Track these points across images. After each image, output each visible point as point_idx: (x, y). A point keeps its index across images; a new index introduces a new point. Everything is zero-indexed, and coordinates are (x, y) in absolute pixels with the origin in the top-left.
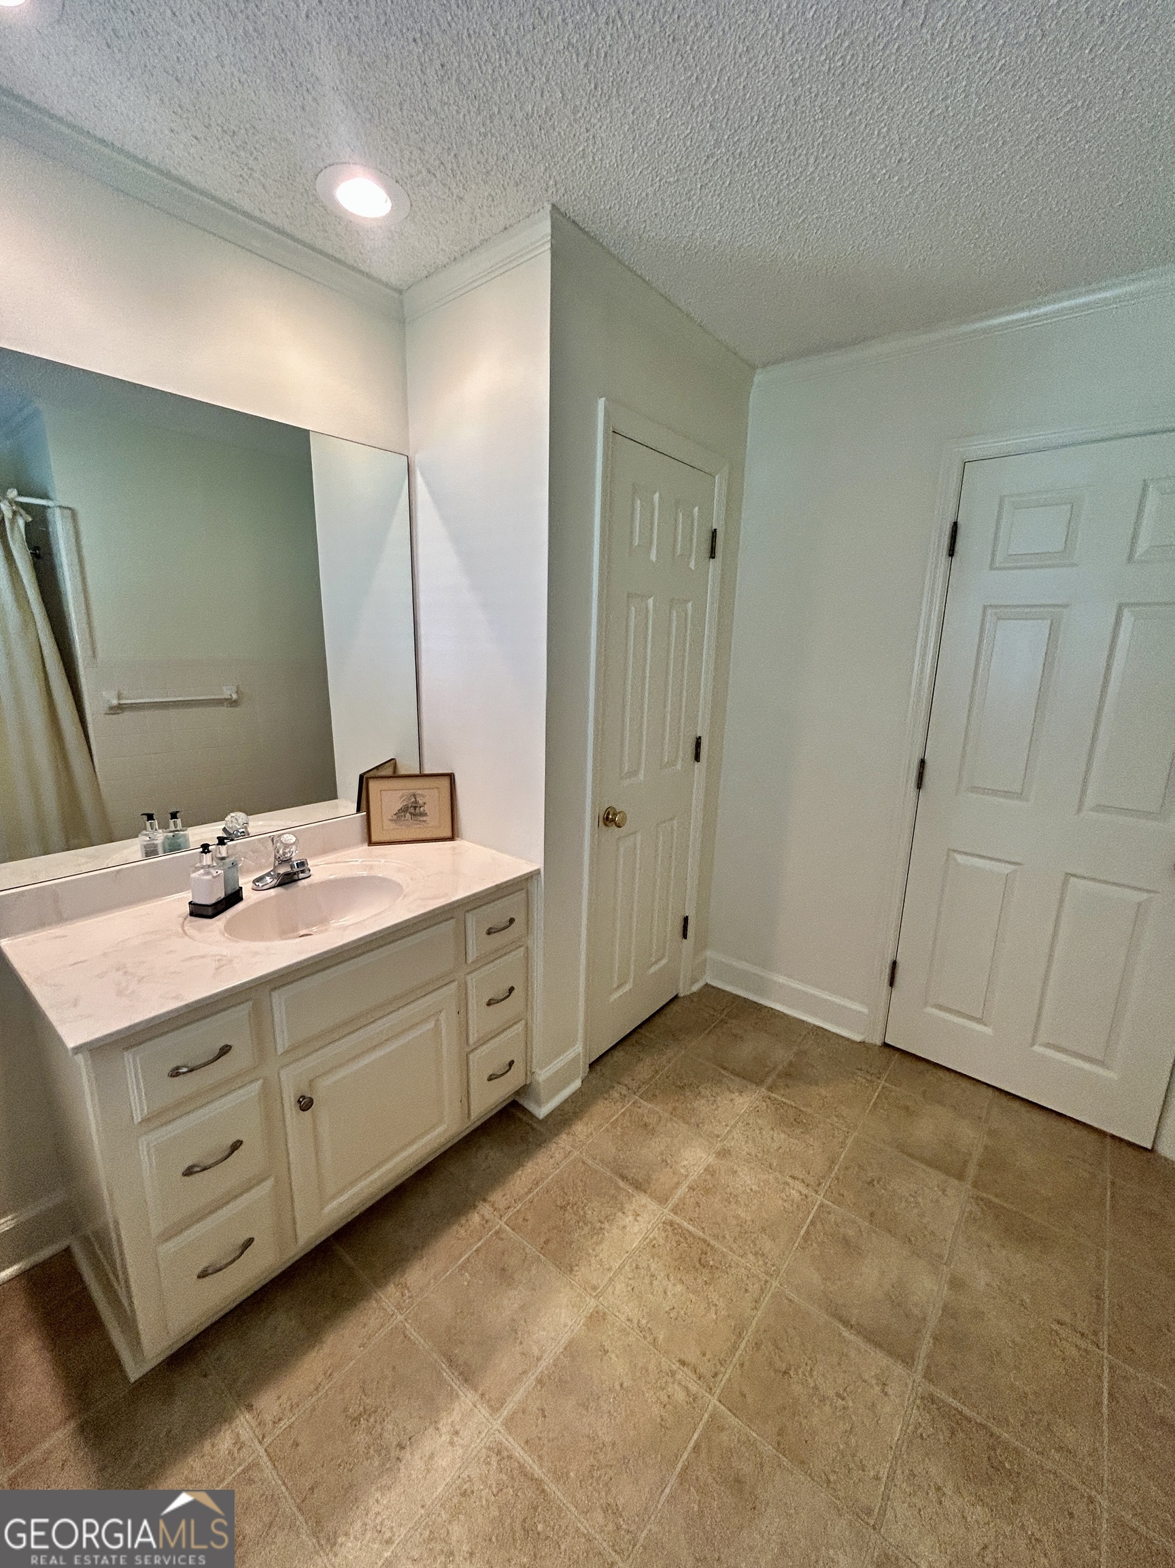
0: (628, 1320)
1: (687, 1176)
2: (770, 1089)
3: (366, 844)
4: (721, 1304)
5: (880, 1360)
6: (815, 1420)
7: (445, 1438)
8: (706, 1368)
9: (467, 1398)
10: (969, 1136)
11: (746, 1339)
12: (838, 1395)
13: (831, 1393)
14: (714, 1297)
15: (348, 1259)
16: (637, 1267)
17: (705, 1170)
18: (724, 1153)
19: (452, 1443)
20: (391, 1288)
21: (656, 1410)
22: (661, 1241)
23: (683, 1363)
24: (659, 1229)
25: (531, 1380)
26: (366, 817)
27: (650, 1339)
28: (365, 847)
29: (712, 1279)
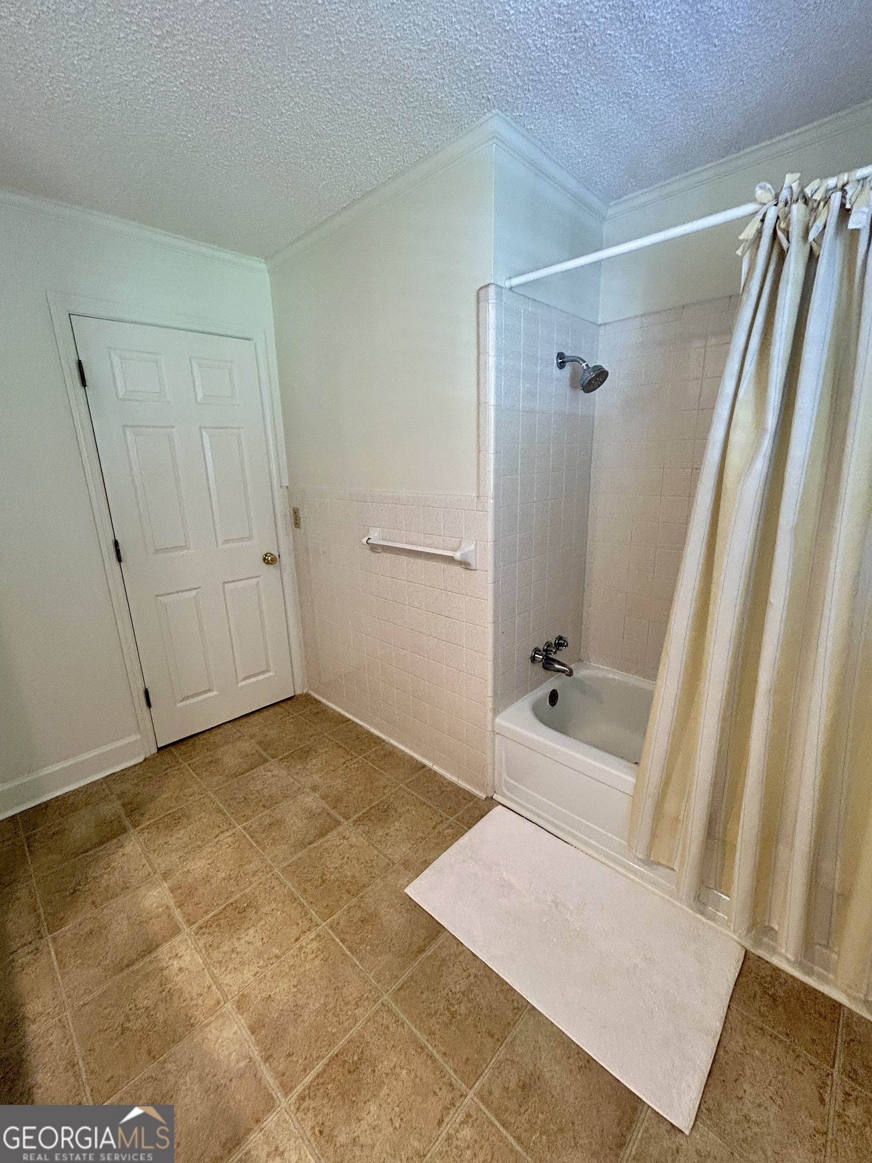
0: (255, 975)
1: (167, 907)
2: (135, 826)
4: (274, 906)
5: (332, 836)
6: (349, 874)
8: (305, 925)
10: (246, 746)
11: (299, 897)
12: (342, 859)
13: (340, 862)
14: (267, 909)
16: (220, 962)
17: (172, 892)
18: (166, 876)
21: (317, 962)
22: (210, 939)
23: (297, 940)
24: (199, 939)
27: (274, 960)
29: (255, 908)
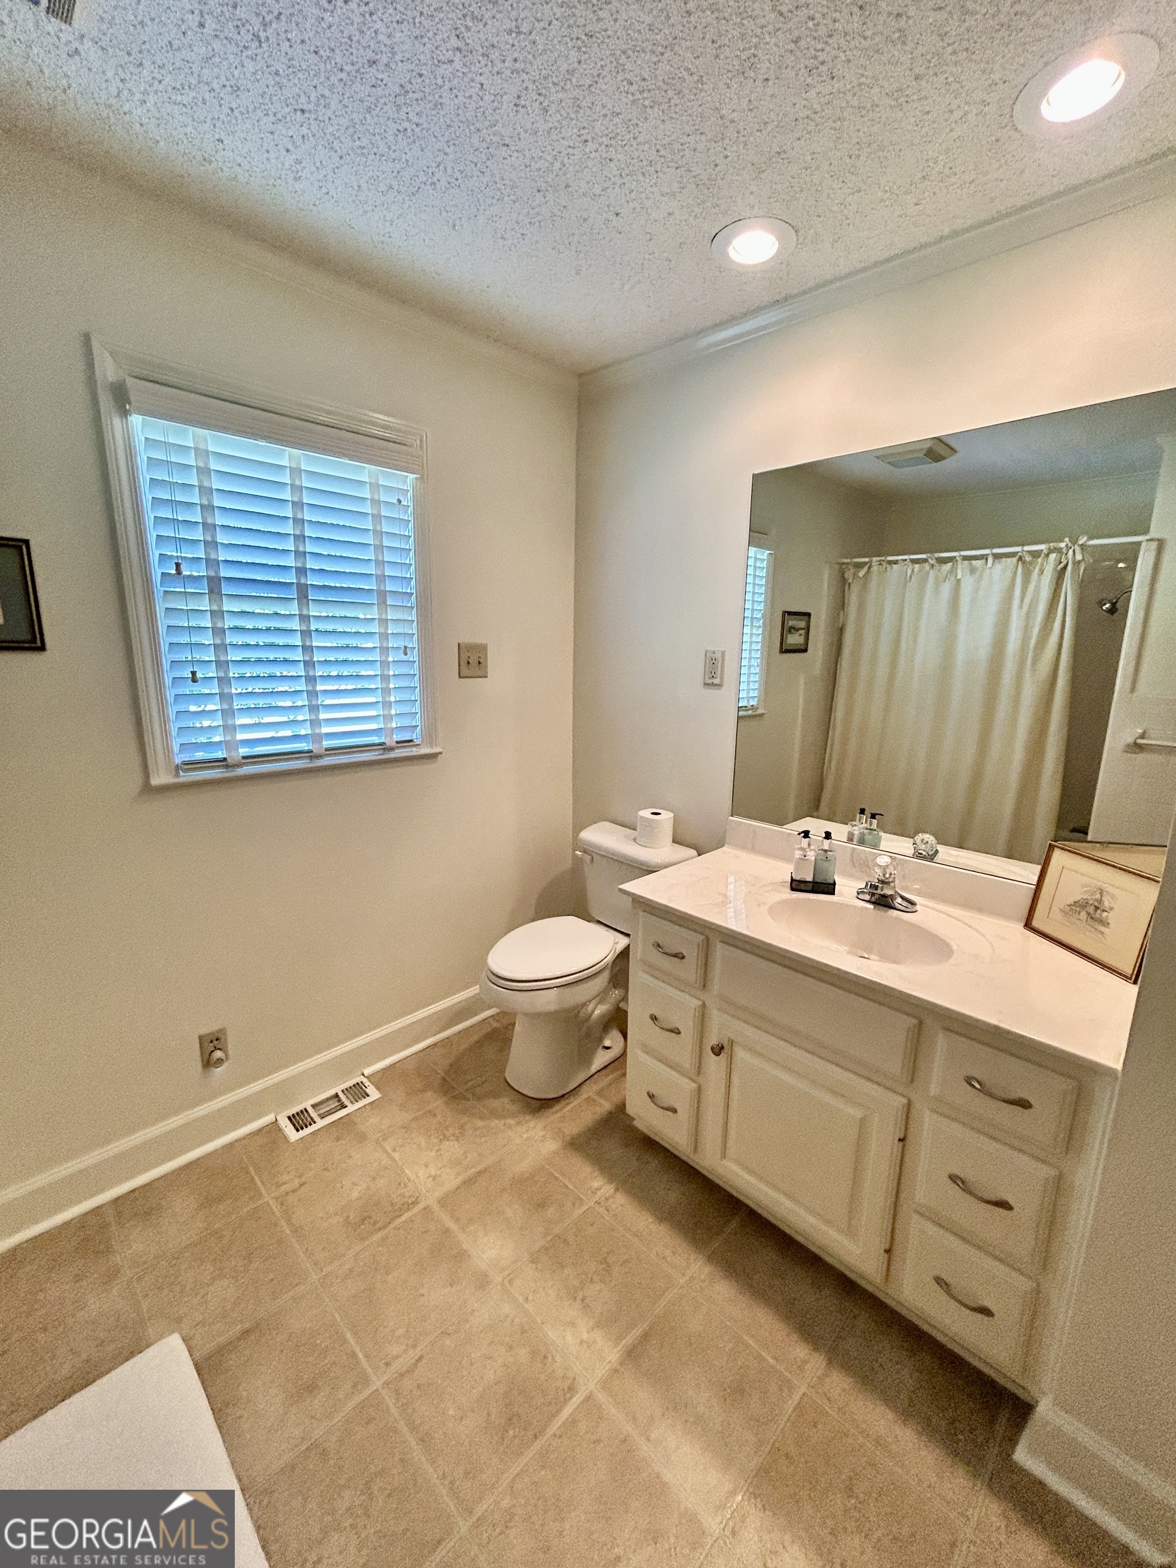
3: (1023, 925)
7: (585, 1336)
9: (613, 1355)
15: (734, 1224)
19: (581, 1342)
20: (708, 1269)
25: (629, 1428)
26: (1033, 892)
28: (1020, 927)
